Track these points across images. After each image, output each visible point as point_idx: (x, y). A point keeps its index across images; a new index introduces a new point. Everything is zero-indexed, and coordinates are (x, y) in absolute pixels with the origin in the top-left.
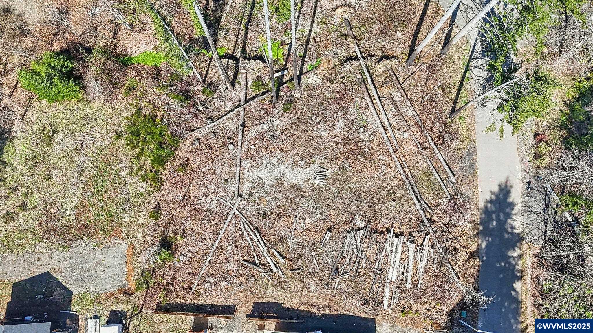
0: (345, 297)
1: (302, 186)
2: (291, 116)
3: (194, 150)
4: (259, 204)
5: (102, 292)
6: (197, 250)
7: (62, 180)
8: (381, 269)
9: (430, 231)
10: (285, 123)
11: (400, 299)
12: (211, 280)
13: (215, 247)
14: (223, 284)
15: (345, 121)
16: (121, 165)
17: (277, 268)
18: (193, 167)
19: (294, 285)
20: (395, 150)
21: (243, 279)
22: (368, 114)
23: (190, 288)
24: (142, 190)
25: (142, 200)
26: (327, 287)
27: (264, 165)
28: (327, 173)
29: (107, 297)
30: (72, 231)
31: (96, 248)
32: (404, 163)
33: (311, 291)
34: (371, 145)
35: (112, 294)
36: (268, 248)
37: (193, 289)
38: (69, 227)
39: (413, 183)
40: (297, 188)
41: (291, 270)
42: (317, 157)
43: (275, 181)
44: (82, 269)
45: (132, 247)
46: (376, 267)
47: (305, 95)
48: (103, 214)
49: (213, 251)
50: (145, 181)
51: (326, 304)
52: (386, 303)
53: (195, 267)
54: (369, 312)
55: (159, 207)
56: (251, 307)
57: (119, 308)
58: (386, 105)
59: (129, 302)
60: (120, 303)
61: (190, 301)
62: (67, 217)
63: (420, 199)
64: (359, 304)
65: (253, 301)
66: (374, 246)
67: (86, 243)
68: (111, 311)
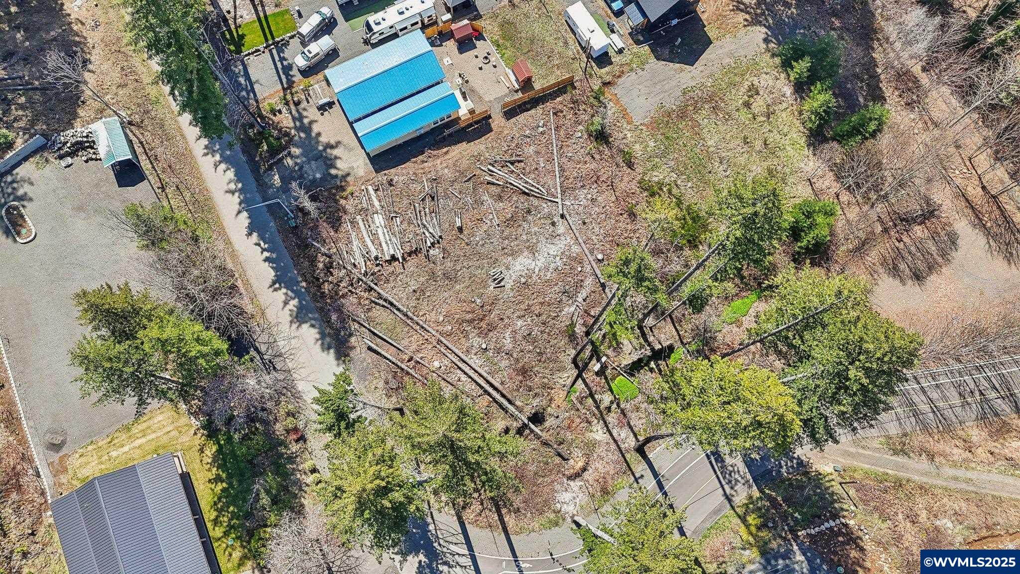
0: (413, 178)
1: (510, 258)
2: (563, 324)
3: (632, 235)
4: (540, 218)
5: (629, 74)
6: (570, 148)
7: (731, 146)
8: (392, 219)
9: (364, 278)
10: (563, 313)
11: (361, 203)
12: (541, 129)
13: (556, 158)
14: (528, 131)
15: (506, 348)
16: (690, 184)
17: (489, 170)
18: (622, 218)
19: (465, 163)
20: (439, 342)
21: (514, 145)
22: (486, 368)
23: (555, 114)
24: (655, 173)
25: (649, 165)
26: (434, 178)
27: (558, 258)
28: (493, 285)
29: (623, 72)
30: (691, 108)
31: (660, 105)
33: (446, 167)
34: (466, 337)
35: (619, 76)
36: (507, 182)
37: (552, 114)
38: (696, 110)
39: (404, 318)
40: (514, 254)
41: (475, 175)
42: (512, 294)
43: (538, 249)
44: (660, 82)
45: (628, 123)
46: (398, 219)
47: (562, 357)
48: (674, 136)
49: (555, 154)
50: (658, 183)
51: (426, 164)
52: (372, 192)
53: (562, 133)
54: (382, 177)
55: (629, 167)
56: (492, 125)
57: (606, 69)
58: (473, 387)
59: (601, 77)
60: (608, 73)
61: (548, 104)
62: (703, 117)
63: (389, 306)
64: (396, 179)
65: (493, 132)
66: (411, 236)
67: (671, 104)
68: (611, 63)
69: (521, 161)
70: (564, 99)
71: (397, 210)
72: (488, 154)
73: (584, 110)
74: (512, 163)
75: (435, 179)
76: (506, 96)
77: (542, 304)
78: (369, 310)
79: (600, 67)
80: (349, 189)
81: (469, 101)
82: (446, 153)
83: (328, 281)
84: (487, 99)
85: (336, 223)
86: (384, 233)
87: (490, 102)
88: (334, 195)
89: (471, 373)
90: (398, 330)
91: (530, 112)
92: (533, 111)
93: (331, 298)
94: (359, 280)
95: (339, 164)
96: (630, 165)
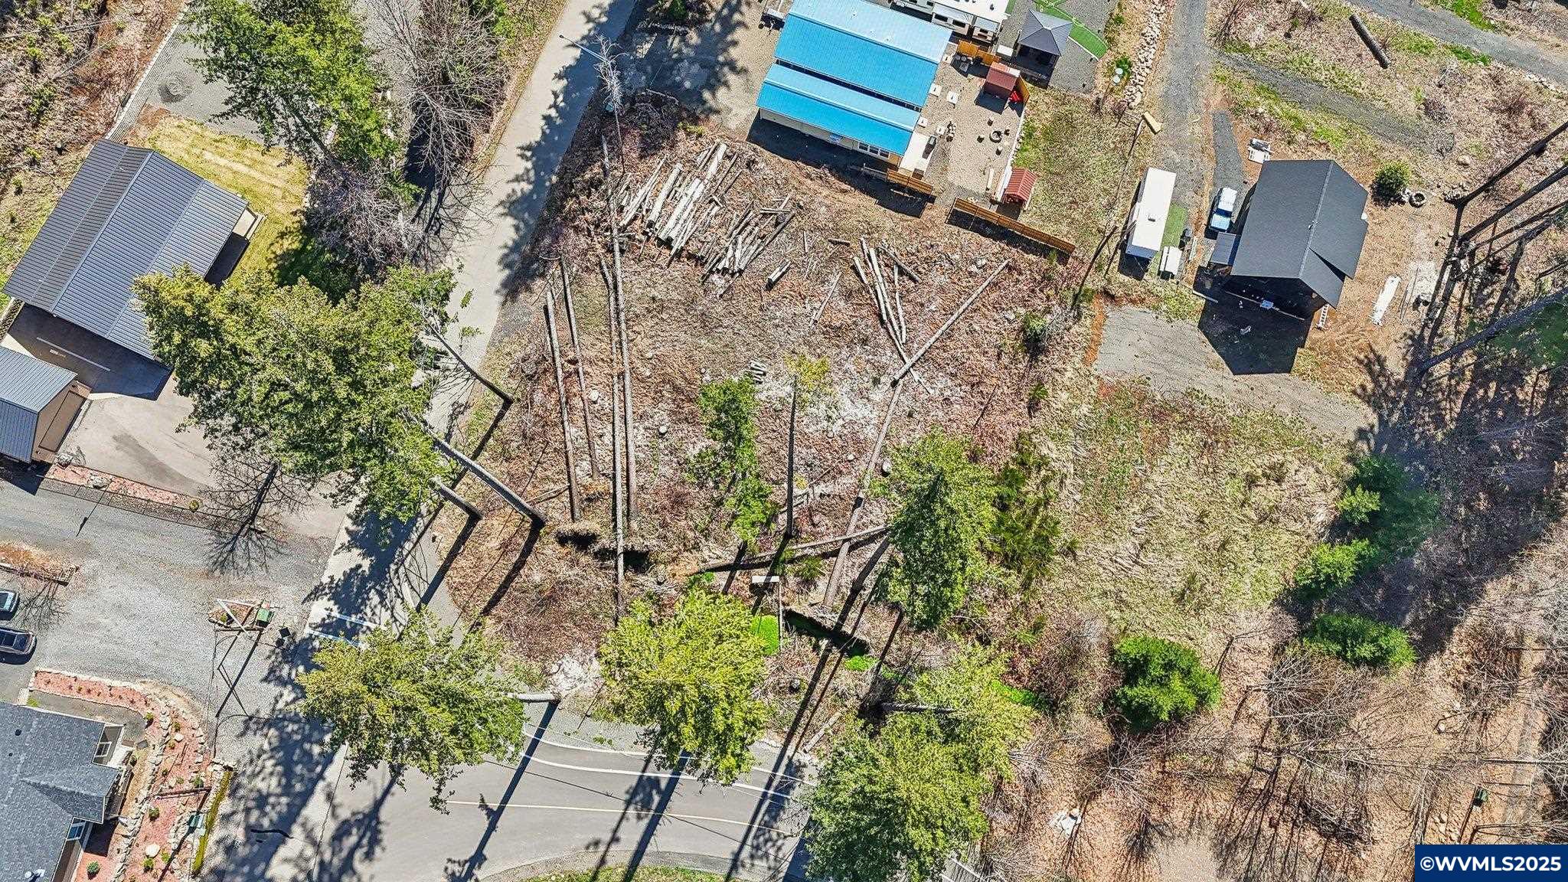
0: (779, 182)
4: (868, 361)
5: (1148, 310)
6: (984, 321)
7: (1179, 506)
8: (710, 202)
9: (615, 232)
11: (698, 154)
12: (973, 268)
13: (956, 315)
14: (957, 257)
15: (684, 455)
16: (1078, 497)
17: (869, 254)
19: (849, 222)
20: (621, 375)
21: (925, 255)
22: (641, 455)
23: (1009, 268)
24: (1051, 445)
25: (1055, 428)
26: (801, 204)
27: (841, 422)
29: (1142, 301)
30: (1178, 418)
31: (1144, 378)
32: (614, 350)
33: (827, 206)
34: (656, 401)
35: (1133, 302)
36: (873, 287)
37: (1004, 264)
38: (1182, 426)
39: (613, 315)
41: (848, 245)
44: (1174, 353)
45: (1084, 360)
46: (717, 208)
48: (1122, 427)
50: (1042, 457)
51: (809, 181)
52: (720, 154)
53: (994, 296)
54: (748, 150)
55: (1029, 408)
56: (925, 212)
57: (1127, 278)
58: (607, 459)
59: (1109, 281)
60: (1122, 284)
61: (1014, 250)
62: (1181, 444)
63: (611, 287)
64: (761, 165)
65: (918, 220)
66: (710, 238)
67: (1160, 390)
68: (1139, 278)
69: (915, 281)
70: (1037, 263)
71: (727, 197)
72: (887, 237)
73: (1048, 297)
74: (902, 272)
75: (801, 207)
76: (976, 195)
77: (772, 452)
78: (587, 270)
79: (1121, 270)
80: (702, 128)
81: (927, 161)
82: (844, 192)
83: (578, 198)
84: (950, 179)
85: (649, 148)
86: (686, 208)
87: (952, 184)
88: (682, 119)
89: (620, 441)
90: (595, 320)
91: (983, 238)
92: (987, 241)
93: (565, 219)
94: (609, 229)
95: (721, 92)
96: (1033, 407)
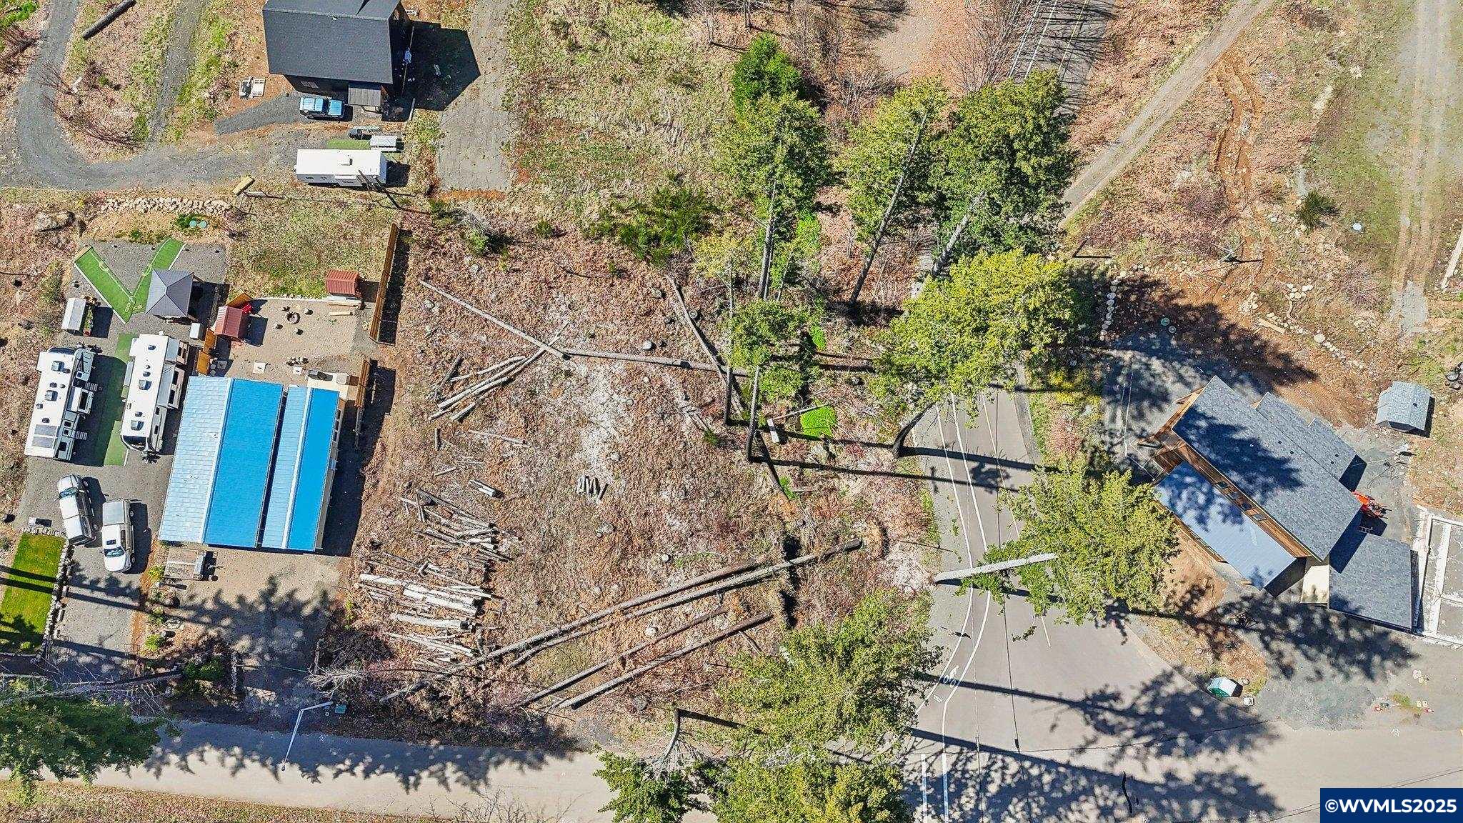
0: (388, 513)
1: (576, 455)
2: (699, 444)
3: (645, 289)
4: (550, 386)
5: (437, 156)
6: (485, 290)
7: (612, 100)
8: (425, 574)
9: (480, 659)
10: (686, 434)
11: (376, 601)
12: (436, 310)
13: (487, 316)
14: (427, 327)
15: (684, 531)
16: (628, 182)
17: (444, 408)
18: (618, 287)
19: (415, 434)
20: (625, 611)
21: (433, 356)
22: (694, 572)
23: (427, 279)
24: (587, 212)
25: (571, 211)
26: (406, 485)
27: (615, 396)
28: (596, 497)
29: (429, 162)
30: (532, 114)
31: (503, 147)
32: (601, 625)
33: (403, 460)
34: (640, 573)
35: (432, 169)
36: (477, 396)
37: (424, 283)
38: (539, 109)
39: (566, 638)
40: (573, 447)
41: (439, 430)
42: (623, 482)
43: (588, 413)
44: (473, 127)
45: (501, 199)
46: (430, 566)
47: (736, 470)
48: (554, 156)
49: (480, 313)
50: (601, 216)
51: (381, 483)
52: (371, 578)
53: (458, 287)
54: (360, 551)
55: (558, 236)
56: (388, 366)
57: (411, 178)
58: (706, 603)
59: (417, 192)
60: (418, 180)
61: (408, 279)
62: (554, 107)
63: (537, 648)
64: (374, 536)
65: (398, 371)
66: (465, 563)
67: (512, 132)
68: (407, 168)
69: (461, 360)
70: (415, 256)
71: (416, 560)
72: (422, 397)
73: (447, 240)
74: (455, 374)
75: (410, 485)
76: (359, 324)
77: (659, 453)
78: (525, 677)
79: (404, 184)
80: (347, 605)
81: (335, 376)
82: (384, 448)
83: (453, 708)
84: (348, 351)
85: (382, 651)
86: (436, 596)
87: (354, 349)
88: (341, 629)
89: (687, 595)
90: (575, 654)
91: (402, 308)
92: (405, 305)
93: (477, 717)
94: (478, 666)
95: (301, 597)
96: (558, 234)
